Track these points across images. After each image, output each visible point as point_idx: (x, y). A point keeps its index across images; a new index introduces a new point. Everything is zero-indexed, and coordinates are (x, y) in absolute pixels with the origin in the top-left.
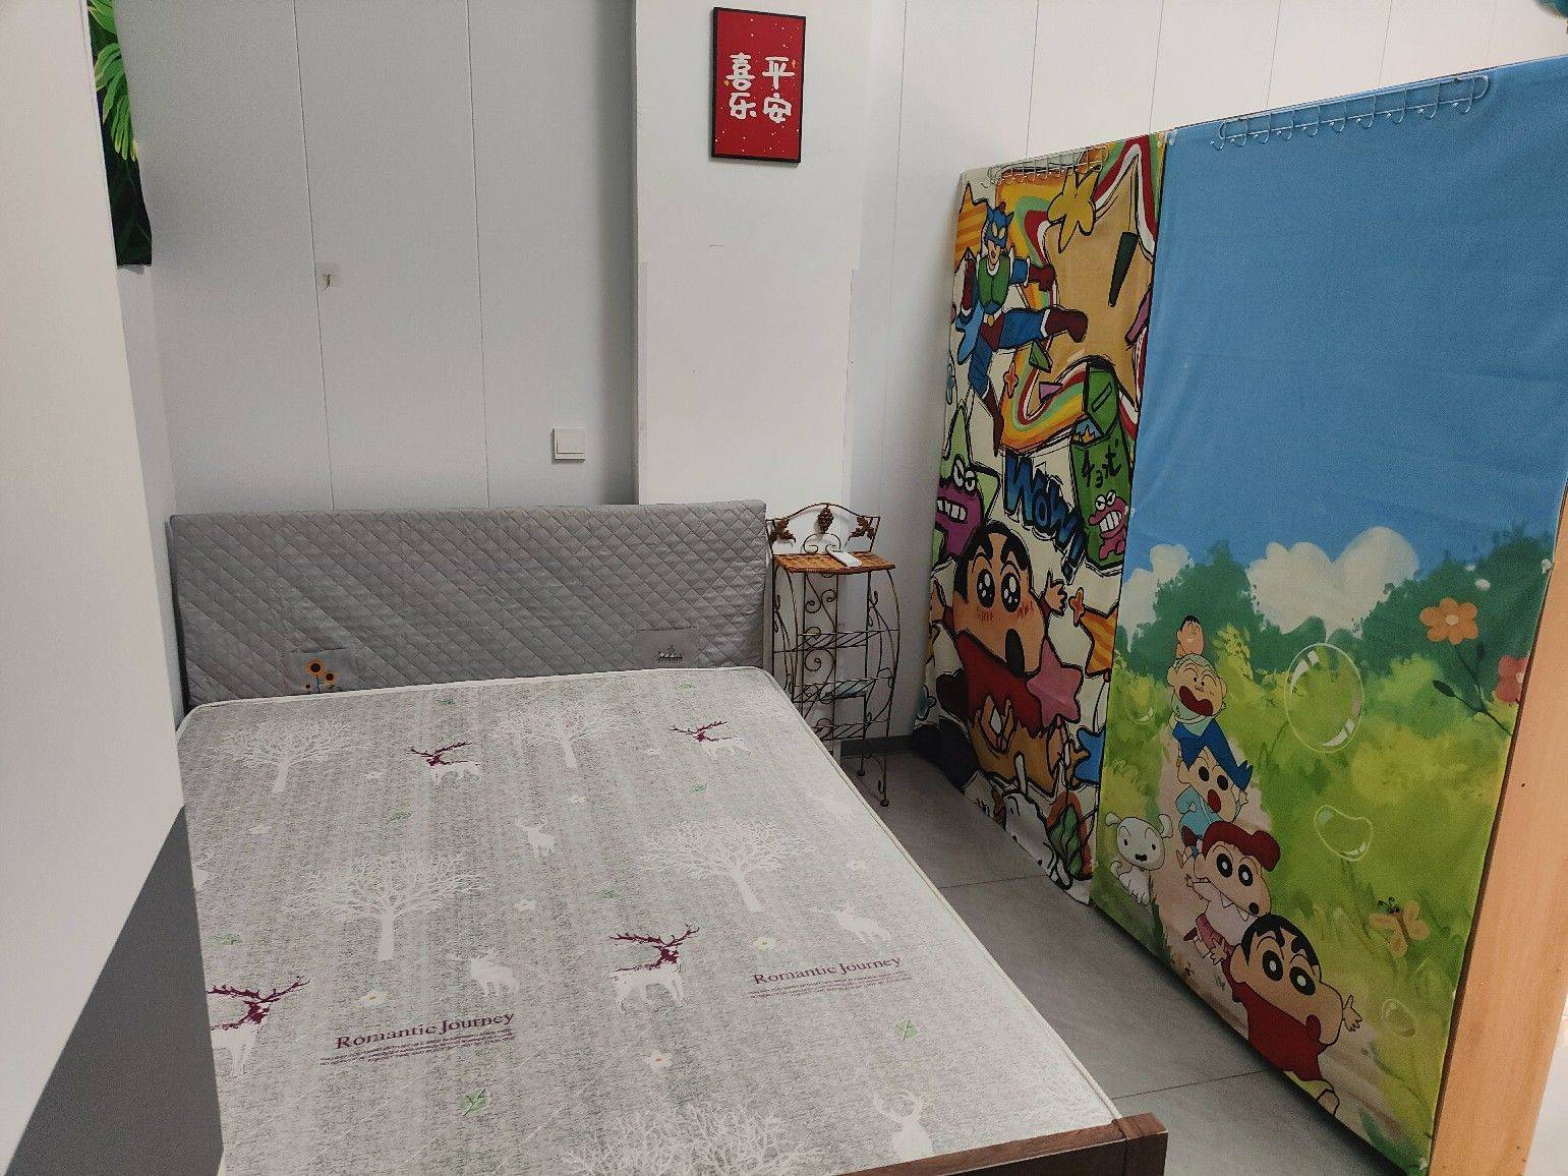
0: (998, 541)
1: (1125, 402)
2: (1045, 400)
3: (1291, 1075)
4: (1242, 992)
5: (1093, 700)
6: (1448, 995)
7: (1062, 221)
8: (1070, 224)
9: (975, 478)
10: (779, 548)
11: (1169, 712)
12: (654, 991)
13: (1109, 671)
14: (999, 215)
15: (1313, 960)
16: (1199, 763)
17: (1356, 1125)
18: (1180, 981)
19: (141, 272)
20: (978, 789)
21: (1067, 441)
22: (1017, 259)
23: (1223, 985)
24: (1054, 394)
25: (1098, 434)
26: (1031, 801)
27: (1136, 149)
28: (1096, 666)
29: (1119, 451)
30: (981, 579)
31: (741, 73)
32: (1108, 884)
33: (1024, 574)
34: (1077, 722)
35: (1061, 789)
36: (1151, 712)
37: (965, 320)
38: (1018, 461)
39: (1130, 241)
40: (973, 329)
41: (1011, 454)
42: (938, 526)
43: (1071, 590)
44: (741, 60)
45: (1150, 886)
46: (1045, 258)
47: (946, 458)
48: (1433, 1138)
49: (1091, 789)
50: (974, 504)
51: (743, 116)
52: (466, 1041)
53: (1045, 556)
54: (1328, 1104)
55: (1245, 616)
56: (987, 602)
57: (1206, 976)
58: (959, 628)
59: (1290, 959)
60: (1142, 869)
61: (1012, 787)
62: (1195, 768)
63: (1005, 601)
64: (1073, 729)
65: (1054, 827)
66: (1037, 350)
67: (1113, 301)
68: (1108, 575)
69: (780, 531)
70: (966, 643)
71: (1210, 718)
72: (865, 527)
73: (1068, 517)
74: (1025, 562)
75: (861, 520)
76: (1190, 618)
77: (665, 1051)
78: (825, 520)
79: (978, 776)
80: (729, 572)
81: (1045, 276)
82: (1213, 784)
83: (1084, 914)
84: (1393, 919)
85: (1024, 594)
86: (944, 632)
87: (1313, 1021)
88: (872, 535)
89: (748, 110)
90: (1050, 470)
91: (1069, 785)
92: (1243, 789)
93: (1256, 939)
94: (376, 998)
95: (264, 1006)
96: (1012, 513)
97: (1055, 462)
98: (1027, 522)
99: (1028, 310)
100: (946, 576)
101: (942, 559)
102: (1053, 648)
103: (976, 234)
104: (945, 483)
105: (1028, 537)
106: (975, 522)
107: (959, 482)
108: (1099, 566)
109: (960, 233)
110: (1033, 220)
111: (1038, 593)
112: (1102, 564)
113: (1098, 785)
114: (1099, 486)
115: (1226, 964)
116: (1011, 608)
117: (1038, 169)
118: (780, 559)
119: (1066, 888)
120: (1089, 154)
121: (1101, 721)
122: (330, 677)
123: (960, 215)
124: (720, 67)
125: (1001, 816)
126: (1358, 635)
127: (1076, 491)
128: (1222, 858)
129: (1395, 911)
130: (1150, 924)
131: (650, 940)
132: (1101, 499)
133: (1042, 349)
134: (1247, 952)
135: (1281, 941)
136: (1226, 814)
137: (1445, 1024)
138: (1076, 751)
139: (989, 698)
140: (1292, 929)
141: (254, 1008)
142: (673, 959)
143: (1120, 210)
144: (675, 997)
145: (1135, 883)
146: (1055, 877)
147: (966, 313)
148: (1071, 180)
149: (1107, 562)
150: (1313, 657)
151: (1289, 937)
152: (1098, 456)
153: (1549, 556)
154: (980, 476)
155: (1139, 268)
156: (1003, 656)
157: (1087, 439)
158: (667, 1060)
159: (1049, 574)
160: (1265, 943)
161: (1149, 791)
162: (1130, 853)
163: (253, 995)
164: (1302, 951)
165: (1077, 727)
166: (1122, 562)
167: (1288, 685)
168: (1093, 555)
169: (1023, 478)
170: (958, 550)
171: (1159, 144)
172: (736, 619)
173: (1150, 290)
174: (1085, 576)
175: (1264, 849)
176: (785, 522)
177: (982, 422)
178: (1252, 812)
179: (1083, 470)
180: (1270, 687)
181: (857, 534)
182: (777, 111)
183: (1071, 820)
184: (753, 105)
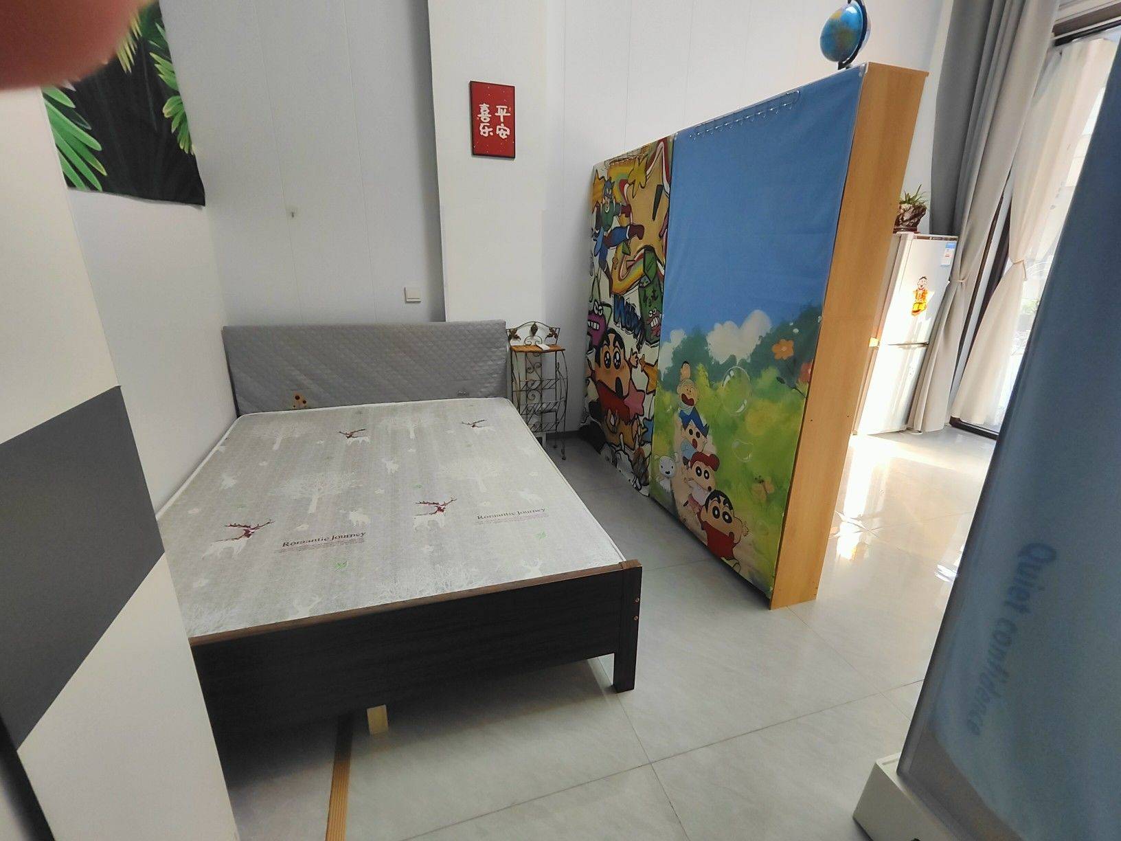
0: (612, 337)
1: (659, 265)
2: (629, 268)
3: (723, 559)
4: (705, 526)
5: (649, 406)
6: (781, 514)
7: (633, 183)
8: (636, 183)
9: (602, 309)
10: (513, 343)
11: (678, 406)
12: (431, 522)
13: (655, 391)
14: (609, 183)
15: (731, 508)
16: (689, 428)
17: (747, 577)
18: (681, 523)
19: (201, 209)
20: (606, 452)
21: (637, 287)
22: (617, 204)
23: (698, 524)
24: (632, 265)
25: (649, 282)
26: (626, 454)
27: (662, 143)
28: (650, 389)
29: (657, 289)
30: (606, 356)
31: (485, 114)
32: (656, 487)
33: (622, 351)
34: (643, 415)
35: (637, 446)
36: (671, 407)
37: (597, 235)
38: (618, 298)
39: (660, 188)
40: (600, 239)
41: (616, 296)
42: (588, 334)
43: (640, 356)
44: (484, 107)
45: (671, 485)
46: (627, 201)
47: (591, 302)
48: (775, 578)
49: (648, 445)
50: (602, 321)
51: (486, 135)
52: (342, 543)
53: (630, 341)
54: (736, 568)
55: (706, 358)
56: (608, 366)
57: (692, 521)
58: (597, 379)
59: (723, 508)
60: (668, 478)
61: (618, 448)
62: (688, 430)
63: (615, 364)
64: (641, 419)
65: (635, 464)
66: (625, 246)
67: (654, 219)
68: (654, 346)
69: (513, 335)
70: (600, 386)
71: (693, 407)
72: (553, 333)
73: (639, 322)
74: (622, 346)
75: (551, 329)
76: (686, 362)
77: (431, 545)
78: (534, 330)
79: (606, 446)
80: (489, 354)
81: (627, 210)
82: (694, 436)
83: (647, 501)
84: (761, 485)
85: (622, 360)
86: (591, 382)
87: (731, 534)
88: (556, 337)
89: (489, 132)
90: (631, 302)
91: (641, 445)
92: (705, 437)
93: (710, 501)
94: (305, 527)
95: (253, 531)
96: (617, 323)
97: (633, 298)
98: (622, 327)
99: (621, 227)
100: (592, 357)
101: (590, 349)
102: (633, 383)
103: (600, 194)
104: (591, 313)
105: (622, 333)
106: (602, 330)
107: (596, 312)
108: (650, 343)
109: (594, 195)
110: (622, 183)
111: (628, 359)
112: (651, 342)
113: (651, 443)
114: (650, 306)
115: (699, 514)
116: (617, 367)
117: (624, 159)
118: (514, 348)
119: (639, 490)
120: (644, 148)
121: (652, 415)
122: (304, 402)
123: (594, 185)
124: (475, 111)
125: (615, 462)
126: (749, 361)
127: (641, 309)
128: (698, 468)
129: (762, 482)
130: (671, 501)
131: (434, 503)
132: (651, 312)
133: (627, 245)
134: (707, 509)
135: (719, 501)
136: (699, 449)
137: (779, 528)
138: (643, 429)
139: (610, 410)
140: (724, 496)
141: (248, 531)
142: (442, 511)
143: (656, 175)
144: (440, 525)
145: (665, 485)
146: (635, 486)
147: (597, 232)
148: (637, 163)
149: (653, 341)
150: (732, 373)
151: (722, 499)
152: (649, 292)
153: (821, 315)
154: (604, 307)
155: (664, 200)
156: (614, 390)
157: (645, 284)
158: (431, 549)
159: (632, 350)
160: (713, 503)
161: (670, 443)
162: (663, 471)
163: (247, 527)
164: (727, 505)
165: (643, 417)
166: (659, 340)
167: (723, 386)
168: (648, 339)
169: (621, 307)
170: (596, 343)
171: (671, 140)
172: (494, 376)
173: (668, 211)
174: (646, 348)
175: (713, 462)
176: (515, 330)
177: (604, 282)
178: (708, 446)
179: (643, 299)
180: (716, 389)
181: (549, 336)
182: (503, 133)
183: (641, 460)
184: (491, 129)
